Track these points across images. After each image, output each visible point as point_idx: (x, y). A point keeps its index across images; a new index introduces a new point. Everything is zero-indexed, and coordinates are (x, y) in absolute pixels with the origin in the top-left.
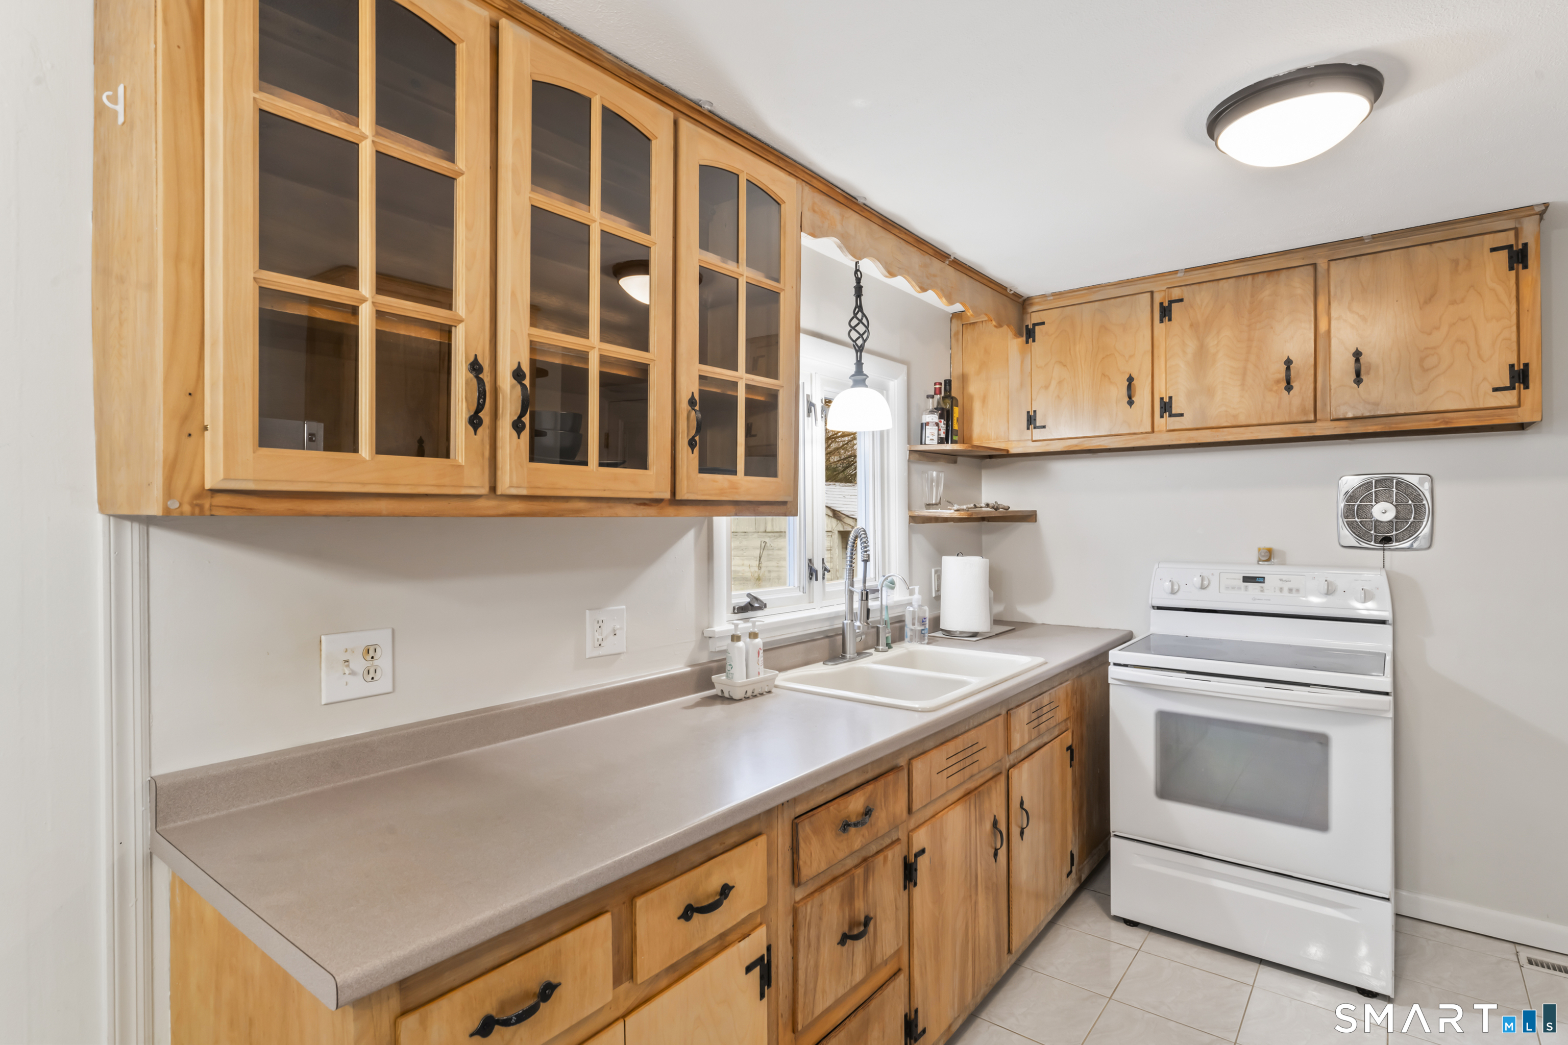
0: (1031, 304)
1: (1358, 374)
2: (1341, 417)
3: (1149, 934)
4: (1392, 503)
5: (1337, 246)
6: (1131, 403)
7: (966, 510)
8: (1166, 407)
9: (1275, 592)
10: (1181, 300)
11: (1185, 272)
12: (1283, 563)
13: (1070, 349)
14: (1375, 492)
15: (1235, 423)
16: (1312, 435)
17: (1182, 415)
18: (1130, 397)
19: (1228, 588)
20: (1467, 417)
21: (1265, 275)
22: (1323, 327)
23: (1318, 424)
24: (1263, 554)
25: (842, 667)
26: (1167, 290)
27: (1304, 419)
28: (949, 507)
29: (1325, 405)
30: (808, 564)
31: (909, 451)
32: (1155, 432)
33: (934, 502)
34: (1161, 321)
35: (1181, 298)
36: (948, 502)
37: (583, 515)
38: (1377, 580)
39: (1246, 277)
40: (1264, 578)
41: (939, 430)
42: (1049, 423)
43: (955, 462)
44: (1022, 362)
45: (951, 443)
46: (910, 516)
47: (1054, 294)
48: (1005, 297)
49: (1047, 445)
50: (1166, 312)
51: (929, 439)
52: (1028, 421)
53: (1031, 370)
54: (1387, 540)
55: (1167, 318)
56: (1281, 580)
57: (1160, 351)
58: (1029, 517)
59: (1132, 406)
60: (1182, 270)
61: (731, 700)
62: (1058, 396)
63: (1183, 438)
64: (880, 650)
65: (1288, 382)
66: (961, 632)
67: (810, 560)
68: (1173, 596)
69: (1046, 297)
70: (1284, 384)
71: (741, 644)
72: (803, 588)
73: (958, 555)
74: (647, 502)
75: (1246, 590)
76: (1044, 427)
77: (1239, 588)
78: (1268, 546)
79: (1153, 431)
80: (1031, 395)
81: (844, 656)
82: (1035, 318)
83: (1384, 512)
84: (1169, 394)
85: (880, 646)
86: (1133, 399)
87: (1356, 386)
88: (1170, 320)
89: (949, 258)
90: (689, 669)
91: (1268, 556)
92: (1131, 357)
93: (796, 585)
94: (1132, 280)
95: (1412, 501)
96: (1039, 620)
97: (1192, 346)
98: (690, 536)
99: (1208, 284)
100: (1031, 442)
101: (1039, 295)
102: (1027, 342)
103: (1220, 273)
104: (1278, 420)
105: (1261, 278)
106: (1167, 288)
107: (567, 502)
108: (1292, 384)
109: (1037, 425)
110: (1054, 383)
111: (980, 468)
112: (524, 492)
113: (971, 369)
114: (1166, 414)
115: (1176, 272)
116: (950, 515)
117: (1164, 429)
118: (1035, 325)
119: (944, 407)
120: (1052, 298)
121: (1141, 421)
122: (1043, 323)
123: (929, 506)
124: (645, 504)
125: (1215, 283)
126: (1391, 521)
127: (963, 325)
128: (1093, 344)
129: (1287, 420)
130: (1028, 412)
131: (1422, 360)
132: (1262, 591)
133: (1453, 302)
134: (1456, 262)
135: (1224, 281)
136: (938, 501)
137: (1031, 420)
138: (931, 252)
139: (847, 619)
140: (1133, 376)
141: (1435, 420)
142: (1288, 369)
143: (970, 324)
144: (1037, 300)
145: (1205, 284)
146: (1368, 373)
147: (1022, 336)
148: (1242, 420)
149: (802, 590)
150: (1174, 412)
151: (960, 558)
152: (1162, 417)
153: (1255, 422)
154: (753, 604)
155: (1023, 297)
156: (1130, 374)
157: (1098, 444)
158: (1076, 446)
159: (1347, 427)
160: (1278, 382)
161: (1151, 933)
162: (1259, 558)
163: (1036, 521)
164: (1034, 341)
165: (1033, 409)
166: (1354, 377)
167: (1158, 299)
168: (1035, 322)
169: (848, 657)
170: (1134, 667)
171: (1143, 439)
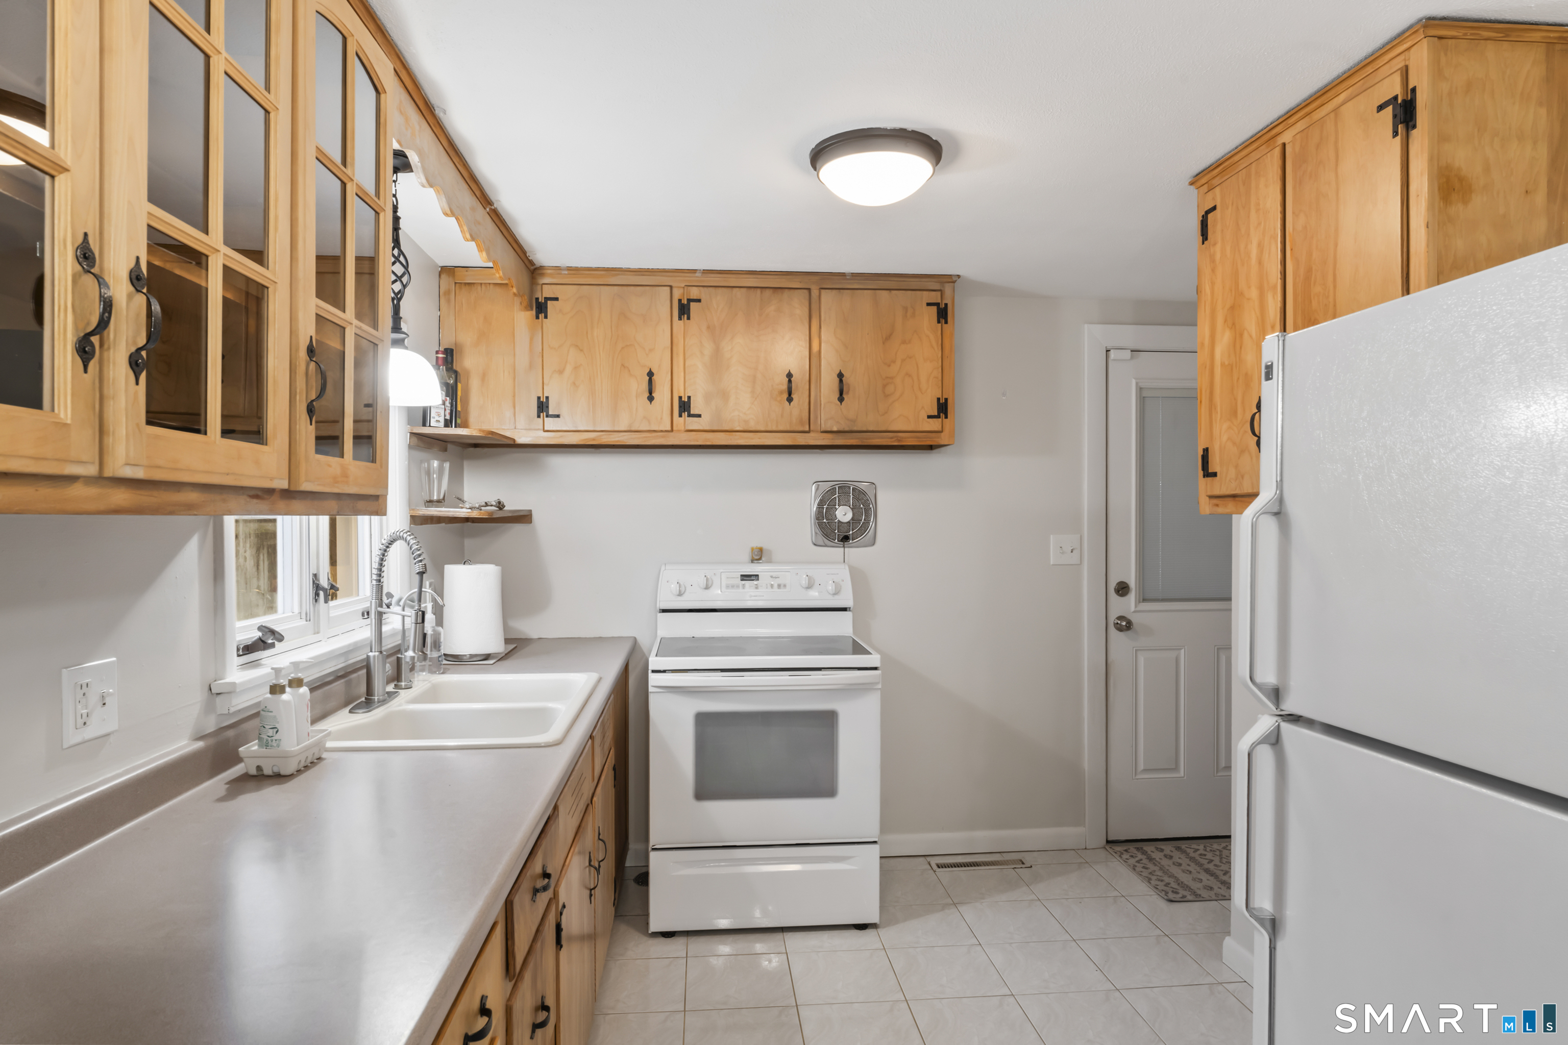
0: (542, 275)
1: (841, 392)
2: (829, 430)
3: (687, 940)
4: (850, 507)
5: (826, 277)
6: (651, 398)
7: (478, 508)
8: (685, 406)
9: (767, 588)
10: (699, 301)
11: (703, 273)
12: (770, 561)
13: (587, 333)
14: (838, 496)
15: (746, 428)
16: (806, 444)
17: (699, 416)
18: (651, 392)
19: (729, 587)
20: (912, 437)
21: (771, 290)
22: (815, 348)
23: (812, 434)
24: (756, 553)
25: (378, 713)
26: (686, 288)
27: (801, 429)
28: (460, 505)
29: (816, 418)
30: (313, 582)
31: (410, 433)
32: (674, 431)
33: (435, 498)
34: (680, 319)
35: (698, 298)
36: (458, 498)
37: (196, 513)
38: (843, 574)
39: (756, 289)
40: (758, 575)
41: (445, 410)
42: (564, 412)
43: (445, 450)
44: (531, 339)
45: (455, 427)
46: (411, 516)
47: (569, 269)
48: (521, 261)
49: (561, 437)
50: (684, 310)
51: (435, 420)
52: (538, 407)
53: (543, 350)
54: (845, 539)
55: (686, 316)
56: (772, 577)
57: (679, 349)
58: (524, 518)
59: (652, 402)
60: (700, 270)
61: (278, 778)
62: (574, 383)
63: (701, 439)
64: (403, 687)
65: (790, 393)
66: (472, 656)
67: (315, 575)
68: (680, 598)
69: (561, 269)
70: (786, 396)
71: (285, 697)
72: (306, 614)
73: (464, 564)
74: (260, 493)
75: (744, 588)
76: (558, 416)
77: (738, 587)
78: (759, 545)
79: (672, 430)
80: (543, 378)
81: (370, 699)
82: (548, 292)
83: (844, 514)
84: (687, 393)
85: (401, 681)
86: (653, 395)
87: (839, 403)
88: (689, 318)
89: (491, 206)
90: (200, 744)
91: (758, 555)
92: (651, 350)
93: (297, 610)
94: (652, 270)
95: (863, 505)
96: (534, 635)
97: (708, 348)
98: (193, 544)
99: (723, 289)
100: (542, 431)
101: (552, 266)
102: (537, 317)
103: (733, 281)
104: (781, 428)
105: (768, 292)
106: (686, 286)
107: (179, 492)
108: (793, 396)
109: (550, 413)
110: (569, 369)
111: (463, 458)
112: (140, 474)
113: (466, 338)
114: (685, 414)
115: (694, 271)
116: (468, 514)
117: (683, 429)
118: (547, 299)
119: (449, 382)
120: (566, 272)
121: (661, 419)
122: (556, 299)
123: (430, 503)
124: (256, 497)
125: (730, 289)
126: (849, 522)
127: (455, 283)
128: (612, 331)
129: (788, 428)
130: (539, 398)
131: (884, 386)
132: (757, 588)
133: (904, 342)
134: (906, 309)
135: (738, 289)
136: (441, 497)
137: (542, 407)
138: (478, 193)
139: (373, 650)
140: (653, 371)
141: (892, 438)
142: (790, 381)
143: (465, 284)
144: (549, 271)
145: (720, 288)
146: (848, 393)
147: (532, 309)
148: (752, 426)
149: (304, 616)
150: (692, 412)
151: (467, 567)
152: (680, 416)
153: (763, 429)
154: (266, 641)
155: (535, 265)
156: (650, 369)
157: (617, 439)
158: (594, 440)
159: (832, 439)
160: (781, 392)
161: (689, 938)
162: (752, 556)
163: (531, 523)
164: (546, 317)
165: (546, 395)
166: (837, 395)
167: (677, 294)
168: (548, 296)
169: (376, 700)
170: (672, 672)
171: (663, 437)
